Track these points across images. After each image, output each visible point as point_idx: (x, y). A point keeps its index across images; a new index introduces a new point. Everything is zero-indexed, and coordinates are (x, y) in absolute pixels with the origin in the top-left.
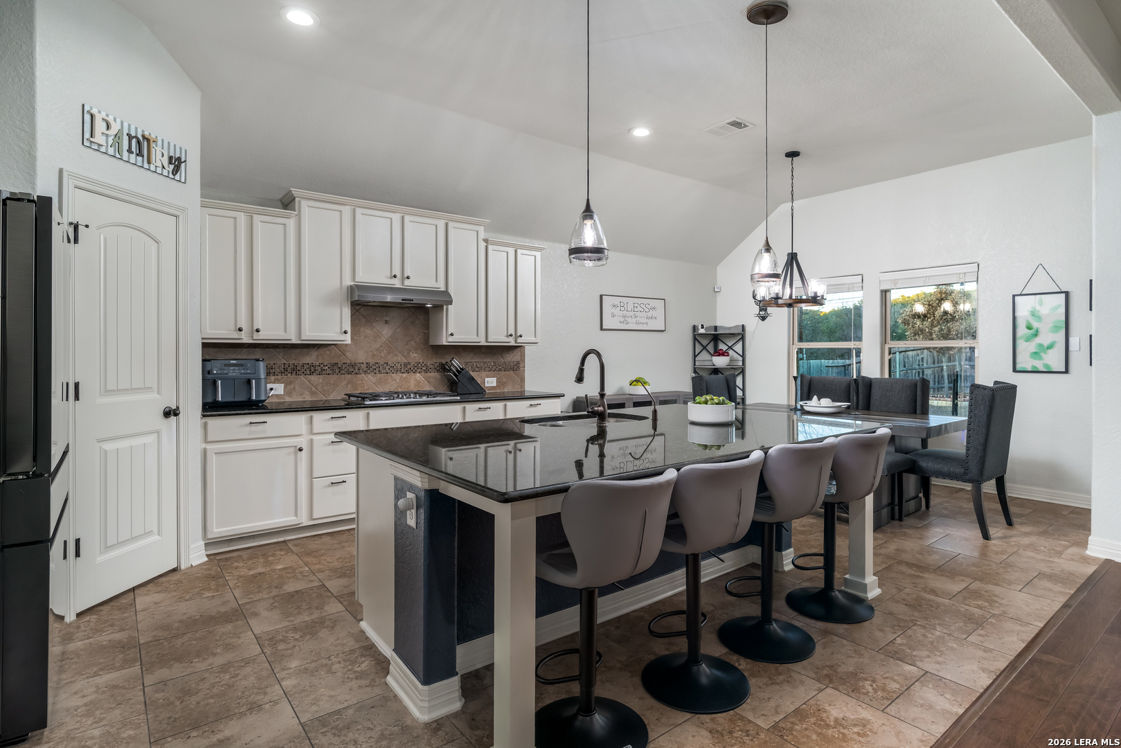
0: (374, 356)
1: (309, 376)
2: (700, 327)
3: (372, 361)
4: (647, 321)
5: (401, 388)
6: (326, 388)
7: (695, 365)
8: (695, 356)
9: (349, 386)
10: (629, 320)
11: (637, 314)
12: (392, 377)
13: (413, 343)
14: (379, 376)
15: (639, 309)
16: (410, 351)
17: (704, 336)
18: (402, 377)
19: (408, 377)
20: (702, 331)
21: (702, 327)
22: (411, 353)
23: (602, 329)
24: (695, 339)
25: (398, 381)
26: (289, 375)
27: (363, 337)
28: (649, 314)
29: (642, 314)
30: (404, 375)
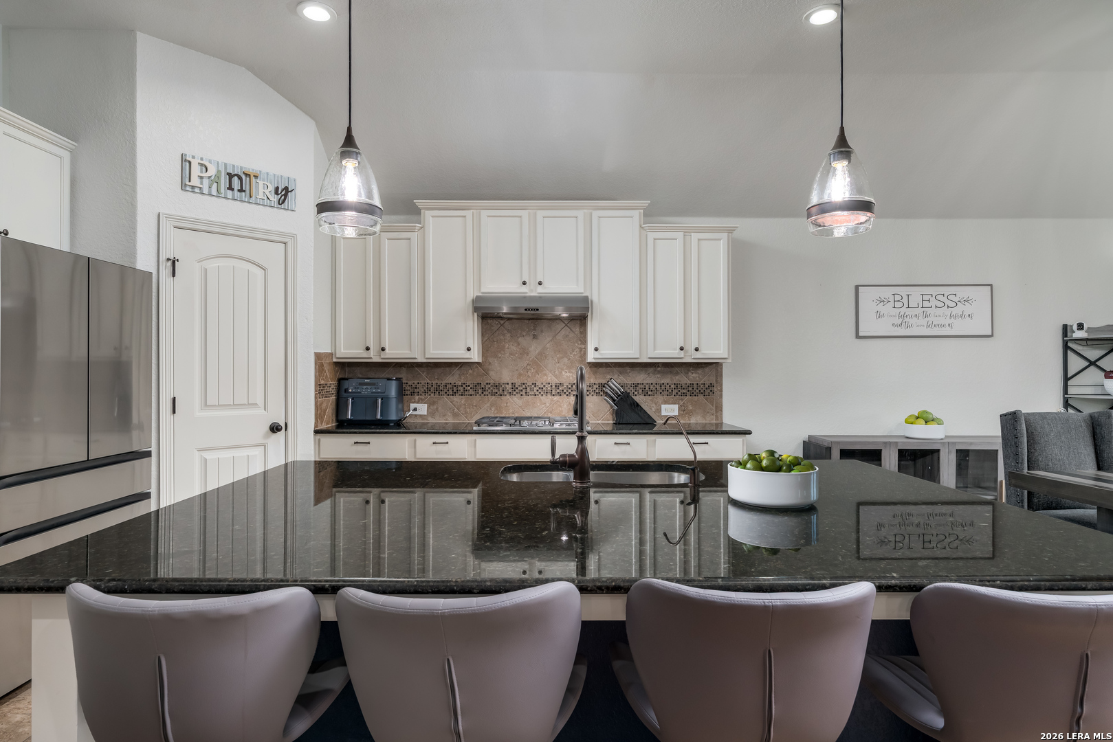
0: (520, 375)
1: (452, 397)
2: (1075, 327)
3: (518, 382)
4: (952, 320)
5: (551, 412)
6: (468, 410)
7: (1066, 391)
8: (1066, 379)
9: (493, 409)
10: (913, 321)
11: (929, 311)
12: (540, 400)
13: (566, 360)
14: (525, 398)
15: (934, 302)
16: (562, 369)
17: (1084, 343)
18: (552, 400)
19: (561, 401)
20: (1079, 334)
21: (1081, 326)
22: (563, 373)
23: (858, 336)
24: (1066, 348)
25: (548, 405)
26: (432, 395)
27: (508, 355)
28: (957, 311)
29: (939, 311)
30: (556, 398)
